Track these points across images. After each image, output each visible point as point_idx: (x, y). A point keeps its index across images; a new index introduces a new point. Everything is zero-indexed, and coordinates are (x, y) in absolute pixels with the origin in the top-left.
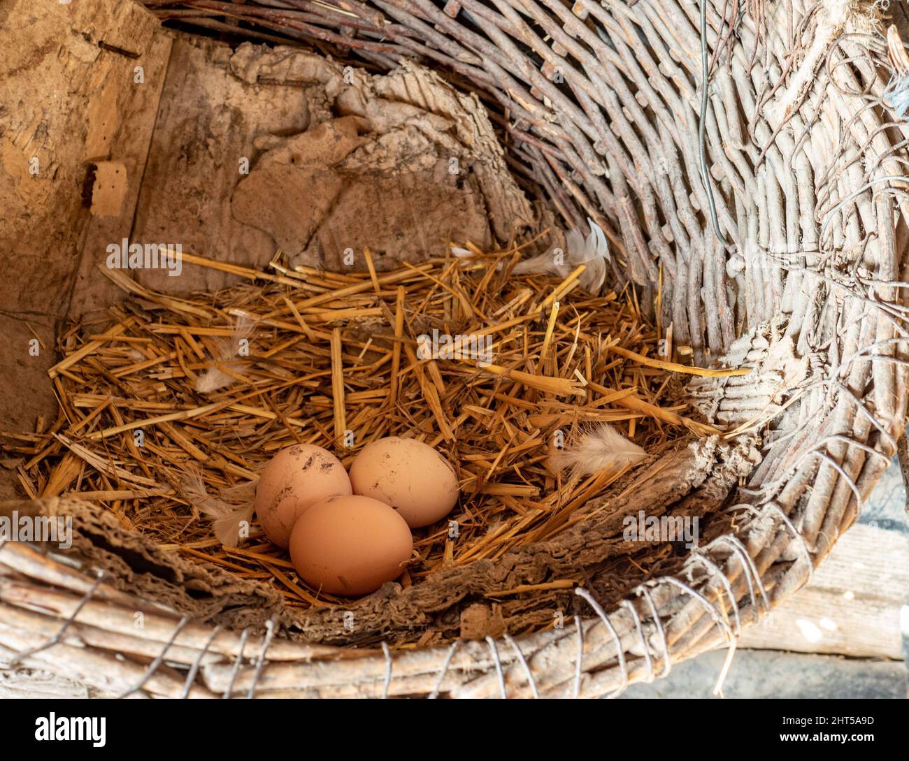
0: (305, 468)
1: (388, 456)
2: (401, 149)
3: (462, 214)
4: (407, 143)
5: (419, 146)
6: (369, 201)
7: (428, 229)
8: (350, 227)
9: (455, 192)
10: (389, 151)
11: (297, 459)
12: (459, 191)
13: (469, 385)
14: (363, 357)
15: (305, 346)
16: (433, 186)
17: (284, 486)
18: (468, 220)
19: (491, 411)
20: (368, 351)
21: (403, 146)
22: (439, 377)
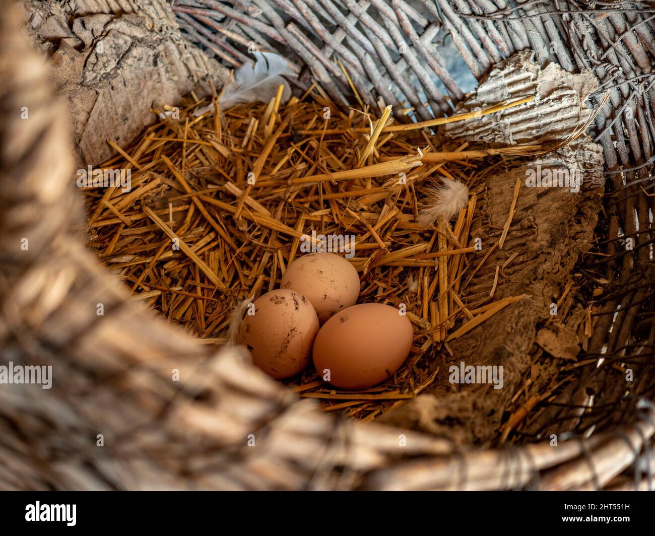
0: (297, 308)
1: (321, 272)
2: (114, 51)
3: (158, 85)
4: (116, 45)
5: (126, 43)
6: (106, 101)
7: (141, 107)
8: (96, 128)
9: (153, 70)
10: (106, 55)
11: (287, 305)
12: (155, 68)
13: (290, 200)
14: (173, 220)
15: (128, 231)
16: (140, 71)
17: (288, 330)
18: (162, 88)
19: (329, 210)
20: (173, 213)
21: (115, 48)
22: (260, 206)
